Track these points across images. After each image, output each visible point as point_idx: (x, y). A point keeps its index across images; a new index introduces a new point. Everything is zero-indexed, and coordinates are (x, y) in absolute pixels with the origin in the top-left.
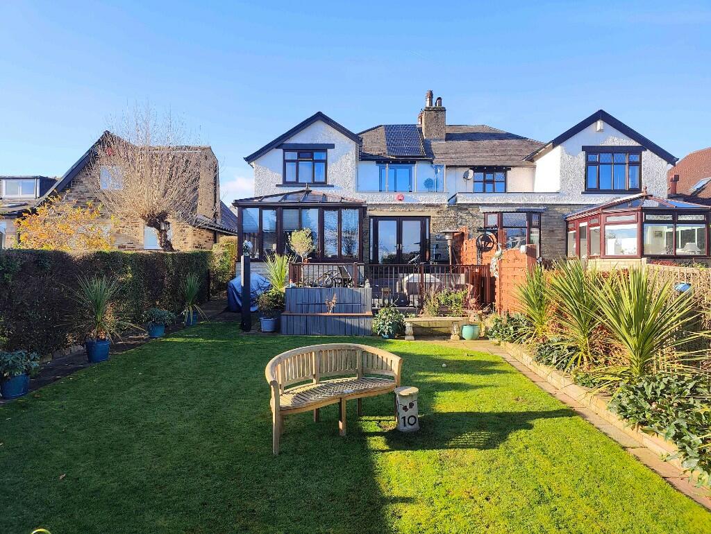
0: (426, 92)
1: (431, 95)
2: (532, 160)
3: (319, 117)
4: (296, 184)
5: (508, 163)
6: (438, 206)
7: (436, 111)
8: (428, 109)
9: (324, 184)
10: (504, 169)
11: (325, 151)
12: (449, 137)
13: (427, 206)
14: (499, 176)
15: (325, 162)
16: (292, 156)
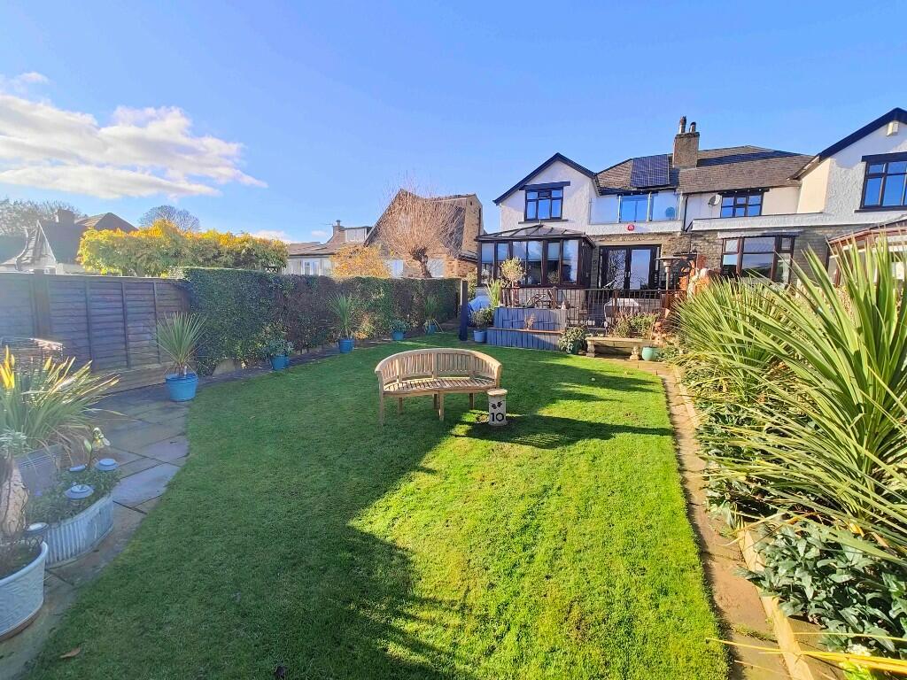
0: (680, 119)
1: (684, 121)
2: (798, 178)
3: (558, 158)
4: (536, 220)
5: (766, 185)
6: (670, 234)
7: (689, 137)
8: (679, 137)
9: (559, 219)
10: (760, 191)
11: (562, 188)
12: (701, 163)
13: (659, 234)
14: (753, 199)
15: (562, 199)
16: (533, 196)
